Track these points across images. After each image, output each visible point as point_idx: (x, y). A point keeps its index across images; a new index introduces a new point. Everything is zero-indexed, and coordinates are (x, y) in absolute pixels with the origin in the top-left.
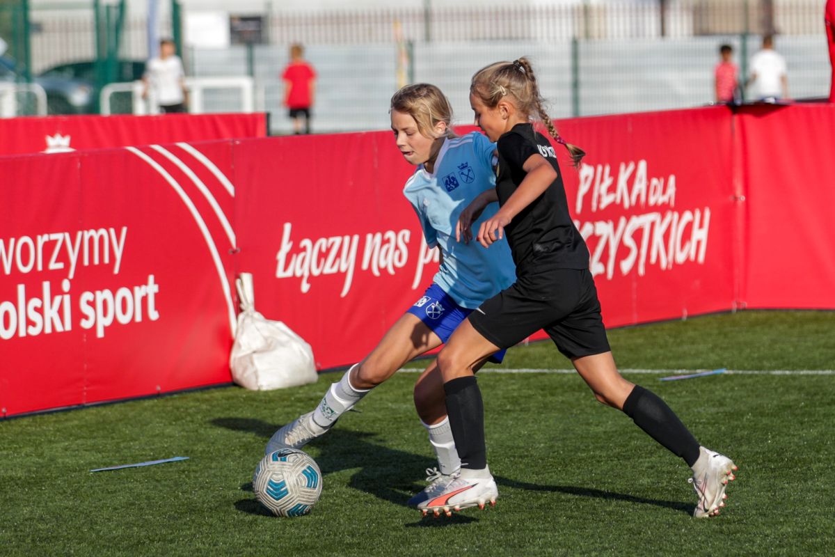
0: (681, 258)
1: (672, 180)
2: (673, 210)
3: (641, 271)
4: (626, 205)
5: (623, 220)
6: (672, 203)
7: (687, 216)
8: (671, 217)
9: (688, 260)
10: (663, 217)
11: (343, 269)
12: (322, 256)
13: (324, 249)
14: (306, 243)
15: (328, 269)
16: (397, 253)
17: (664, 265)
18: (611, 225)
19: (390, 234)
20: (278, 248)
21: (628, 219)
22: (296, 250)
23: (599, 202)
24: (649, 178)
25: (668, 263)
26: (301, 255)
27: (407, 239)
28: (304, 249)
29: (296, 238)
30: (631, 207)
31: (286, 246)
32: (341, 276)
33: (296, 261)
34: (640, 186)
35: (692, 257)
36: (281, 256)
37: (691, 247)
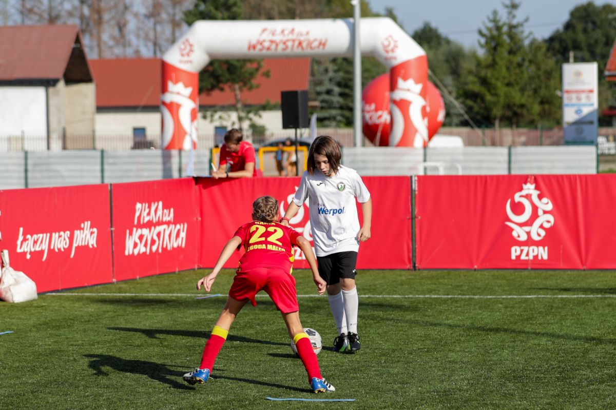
0: (175, 245)
1: (172, 210)
2: (172, 224)
3: (160, 251)
4: (154, 221)
5: (153, 228)
6: (172, 221)
7: (178, 226)
8: (172, 226)
9: (178, 247)
10: (169, 226)
11: (43, 249)
12: (35, 242)
13: (36, 240)
14: (29, 236)
15: (38, 249)
16: (65, 241)
17: (169, 248)
18: (148, 230)
19: (62, 233)
20: (17, 238)
21: (155, 227)
22: (25, 240)
23: (144, 220)
24: (163, 210)
25: (170, 247)
26: (27, 242)
27: (69, 235)
28: (28, 240)
29: (24, 234)
30: (156, 222)
31: (21, 238)
32: (42, 252)
33: (25, 244)
34: (159, 213)
35: (180, 245)
36: (19, 242)
37: (179, 240)
